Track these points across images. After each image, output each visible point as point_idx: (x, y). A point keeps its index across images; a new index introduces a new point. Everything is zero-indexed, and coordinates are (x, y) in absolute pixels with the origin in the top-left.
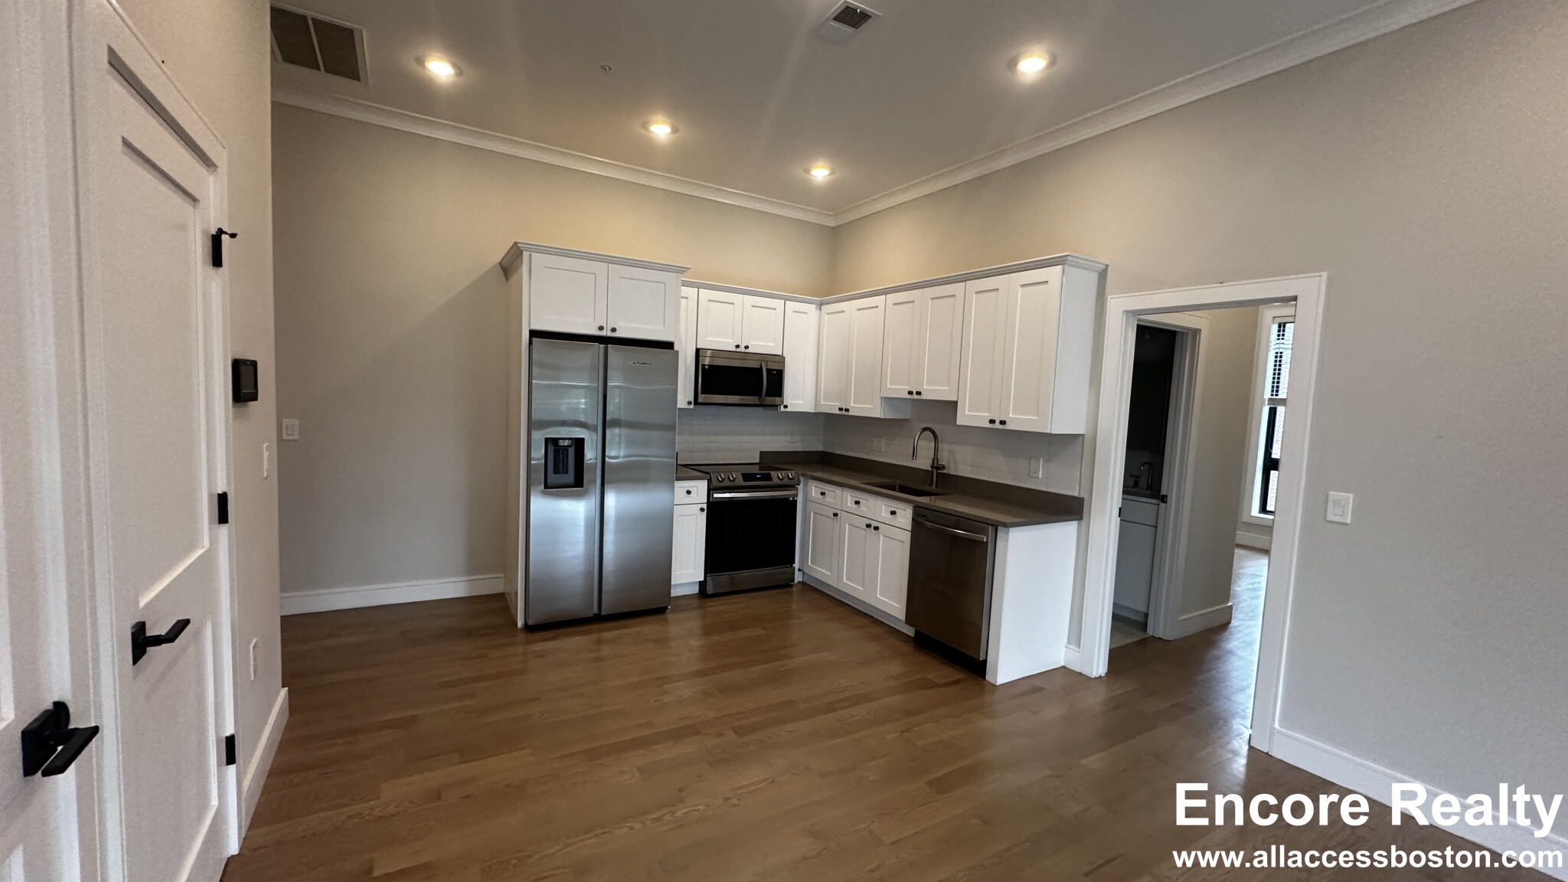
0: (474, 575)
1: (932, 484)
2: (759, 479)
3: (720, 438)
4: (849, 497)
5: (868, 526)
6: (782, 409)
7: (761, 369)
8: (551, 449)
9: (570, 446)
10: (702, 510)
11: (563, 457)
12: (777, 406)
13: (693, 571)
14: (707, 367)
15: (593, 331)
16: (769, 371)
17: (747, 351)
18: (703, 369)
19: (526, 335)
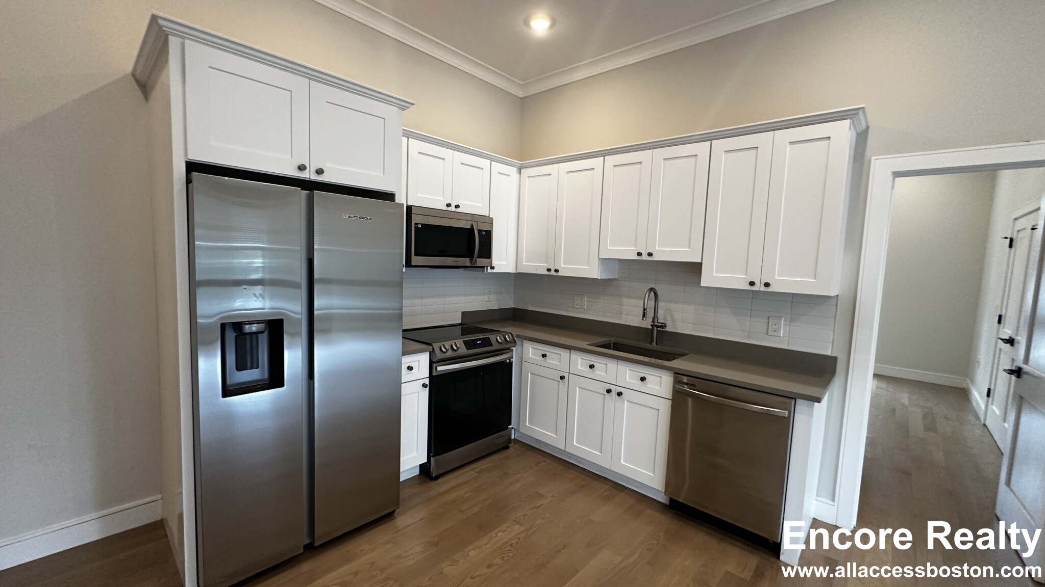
0: (111, 507)
1: (652, 341)
2: (480, 346)
3: (425, 301)
4: (579, 360)
5: (609, 391)
6: (489, 270)
7: (472, 229)
8: (231, 336)
9: (262, 332)
10: (424, 385)
11: (252, 347)
12: (483, 267)
13: (415, 454)
14: (420, 226)
15: (291, 171)
16: (480, 231)
17: (458, 210)
18: (416, 228)
19: (179, 170)
